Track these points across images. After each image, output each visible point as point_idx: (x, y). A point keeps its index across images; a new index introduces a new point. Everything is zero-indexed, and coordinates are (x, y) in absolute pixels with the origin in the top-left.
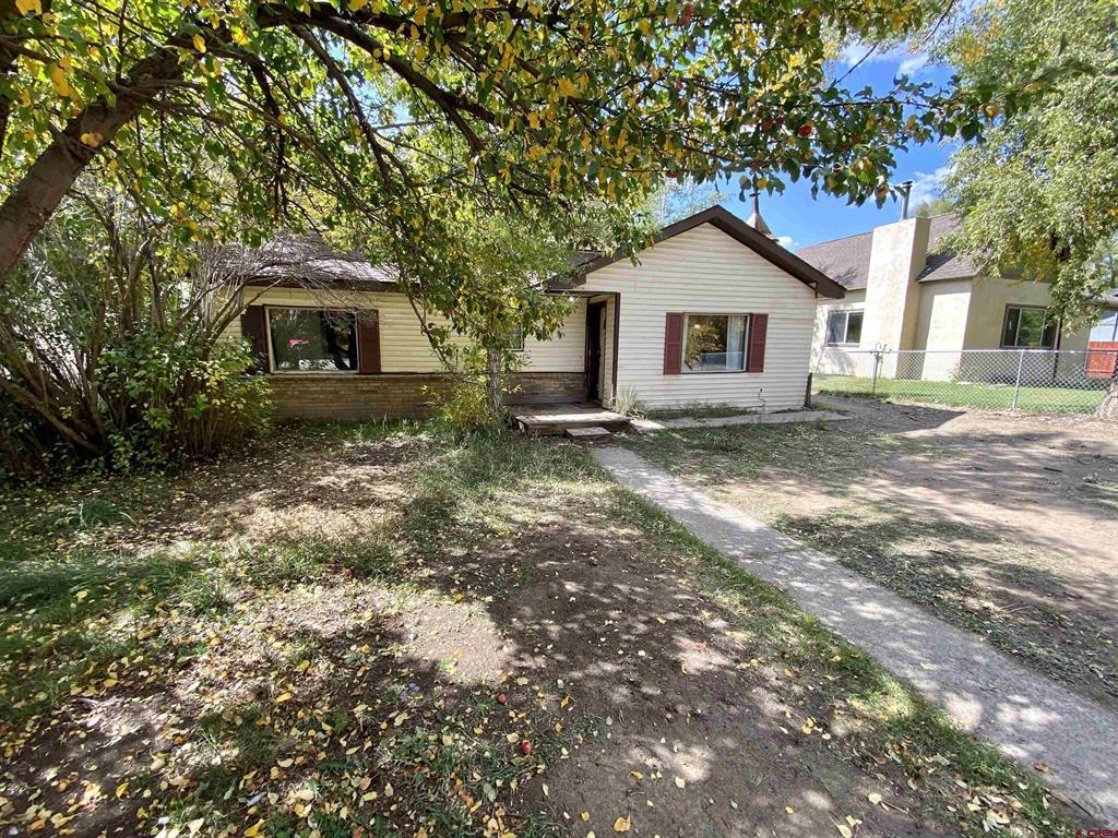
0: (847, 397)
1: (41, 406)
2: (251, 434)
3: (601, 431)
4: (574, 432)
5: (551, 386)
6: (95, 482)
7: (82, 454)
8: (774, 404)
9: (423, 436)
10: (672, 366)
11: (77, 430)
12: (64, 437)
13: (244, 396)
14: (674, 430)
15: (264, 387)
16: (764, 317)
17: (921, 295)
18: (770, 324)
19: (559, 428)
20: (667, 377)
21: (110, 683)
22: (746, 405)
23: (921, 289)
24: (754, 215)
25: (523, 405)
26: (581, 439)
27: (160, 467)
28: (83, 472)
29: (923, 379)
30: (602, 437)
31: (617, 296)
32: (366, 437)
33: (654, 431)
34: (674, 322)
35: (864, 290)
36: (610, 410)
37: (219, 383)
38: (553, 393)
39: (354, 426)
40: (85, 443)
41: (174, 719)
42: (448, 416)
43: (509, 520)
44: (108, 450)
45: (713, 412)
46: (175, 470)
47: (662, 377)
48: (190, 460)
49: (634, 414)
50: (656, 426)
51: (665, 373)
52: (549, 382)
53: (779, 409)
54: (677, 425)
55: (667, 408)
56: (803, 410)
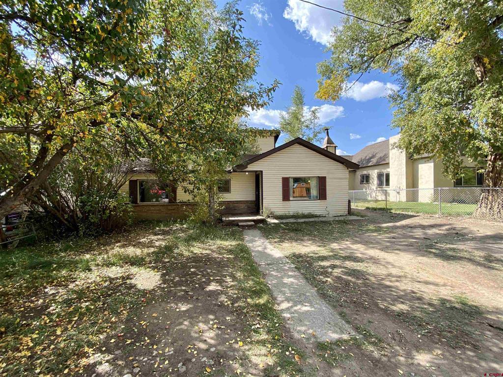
0: (375, 210)
1: (59, 215)
2: (125, 224)
3: (253, 223)
4: (240, 224)
5: (243, 206)
6: (72, 240)
7: (69, 230)
8: (333, 213)
9: (185, 226)
10: (286, 197)
11: (69, 222)
12: (65, 224)
13: (122, 211)
14: (282, 223)
15: (130, 208)
16: (324, 178)
17: (413, 165)
18: (328, 180)
19: (236, 222)
20: (284, 202)
21: (54, 284)
22: (320, 213)
23: (413, 162)
24: (327, 137)
25: (229, 214)
26: (243, 227)
27: (93, 235)
28: (69, 237)
29: (419, 202)
30: (251, 226)
31: (262, 172)
32: (164, 226)
33: (274, 223)
34: (286, 181)
35: (389, 163)
36: (261, 216)
37: (114, 206)
38: (242, 209)
39: (161, 222)
40: (71, 227)
41: (66, 291)
42: (192, 218)
43: (192, 252)
44: (77, 229)
45: (304, 216)
46: (97, 237)
47: (282, 202)
48: (103, 233)
49: (269, 217)
50: (276, 221)
51: (283, 201)
52: (240, 205)
53: (336, 215)
54: (284, 221)
55: (284, 214)
56: (346, 215)
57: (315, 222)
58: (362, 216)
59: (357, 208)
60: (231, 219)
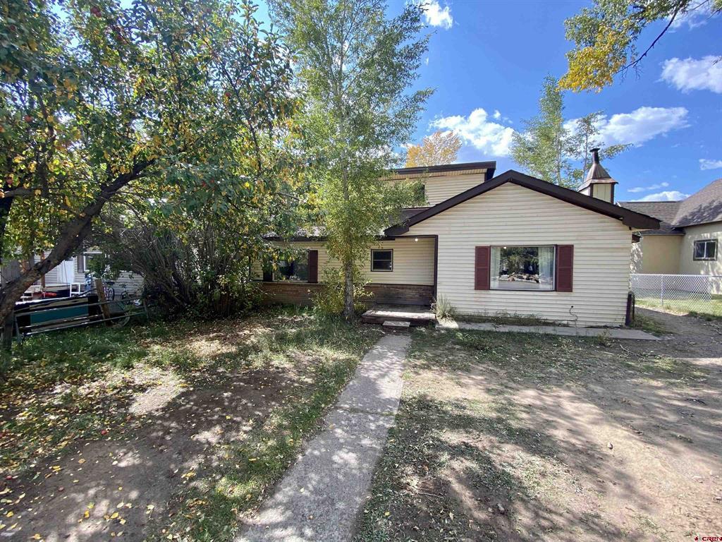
3: (408, 324)
4: (388, 323)
5: (410, 293)
8: (586, 320)
9: (312, 317)
10: (482, 282)
14: (462, 331)
16: (570, 247)
18: (577, 253)
20: (478, 292)
22: (556, 318)
24: (594, 167)
26: (390, 328)
30: (403, 329)
31: (436, 237)
34: (483, 255)
36: (430, 312)
38: (411, 298)
42: (319, 306)
45: (518, 321)
47: (474, 292)
49: (444, 316)
50: (453, 325)
51: (475, 289)
52: (408, 291)
53: (594, 325)
54: (468, 327)
55: (476, 314)
56: (621, 327)
57: (531, 335)
58: (658, 333)
59: (667, 311)
60: (380, 313)
